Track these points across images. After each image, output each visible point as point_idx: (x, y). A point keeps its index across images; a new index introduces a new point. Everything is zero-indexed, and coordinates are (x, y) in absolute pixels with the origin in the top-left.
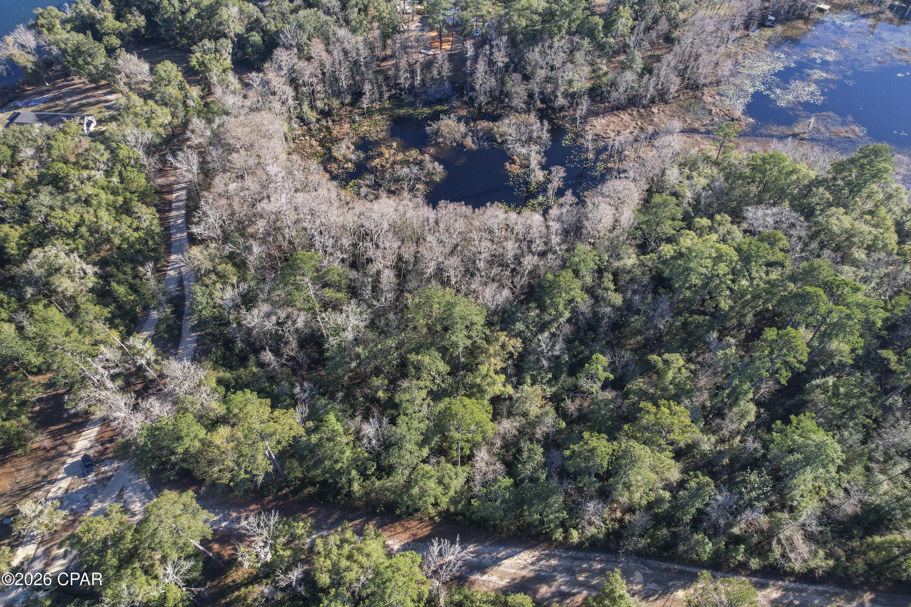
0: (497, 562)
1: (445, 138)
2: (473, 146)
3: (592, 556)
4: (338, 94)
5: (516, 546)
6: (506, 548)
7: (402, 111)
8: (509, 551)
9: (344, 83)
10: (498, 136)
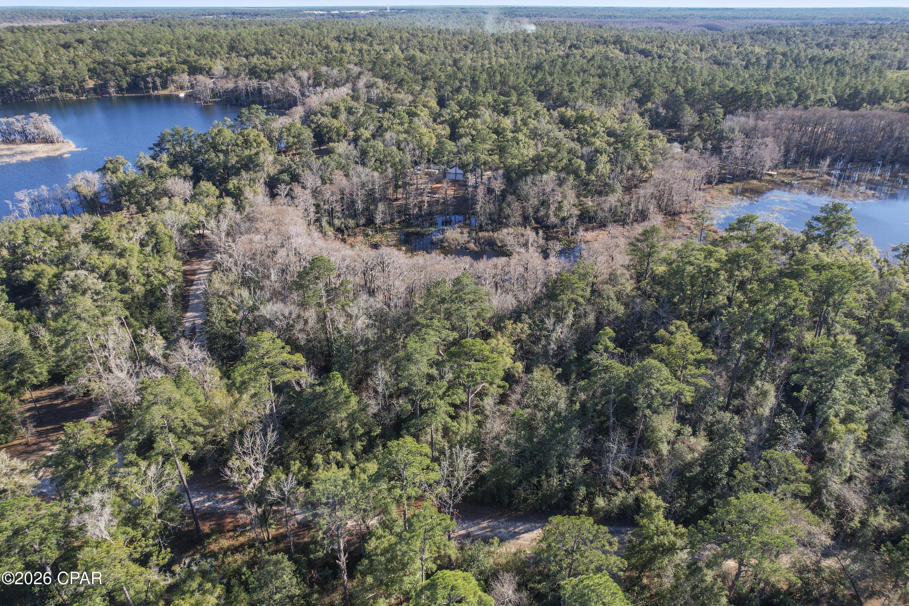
0: (514, 535)
1: (449, 243)
2: (476, 249)
3: (623, 530)
4: (354, 216)
5: (536, 522)
6: (524, 524)
7: (411, 230)
8: (527, 526)
9: (360, 206)
10: (498, 241)
